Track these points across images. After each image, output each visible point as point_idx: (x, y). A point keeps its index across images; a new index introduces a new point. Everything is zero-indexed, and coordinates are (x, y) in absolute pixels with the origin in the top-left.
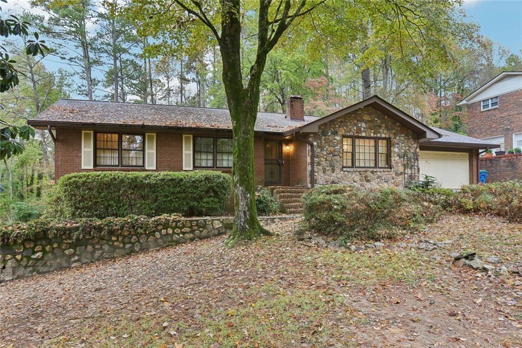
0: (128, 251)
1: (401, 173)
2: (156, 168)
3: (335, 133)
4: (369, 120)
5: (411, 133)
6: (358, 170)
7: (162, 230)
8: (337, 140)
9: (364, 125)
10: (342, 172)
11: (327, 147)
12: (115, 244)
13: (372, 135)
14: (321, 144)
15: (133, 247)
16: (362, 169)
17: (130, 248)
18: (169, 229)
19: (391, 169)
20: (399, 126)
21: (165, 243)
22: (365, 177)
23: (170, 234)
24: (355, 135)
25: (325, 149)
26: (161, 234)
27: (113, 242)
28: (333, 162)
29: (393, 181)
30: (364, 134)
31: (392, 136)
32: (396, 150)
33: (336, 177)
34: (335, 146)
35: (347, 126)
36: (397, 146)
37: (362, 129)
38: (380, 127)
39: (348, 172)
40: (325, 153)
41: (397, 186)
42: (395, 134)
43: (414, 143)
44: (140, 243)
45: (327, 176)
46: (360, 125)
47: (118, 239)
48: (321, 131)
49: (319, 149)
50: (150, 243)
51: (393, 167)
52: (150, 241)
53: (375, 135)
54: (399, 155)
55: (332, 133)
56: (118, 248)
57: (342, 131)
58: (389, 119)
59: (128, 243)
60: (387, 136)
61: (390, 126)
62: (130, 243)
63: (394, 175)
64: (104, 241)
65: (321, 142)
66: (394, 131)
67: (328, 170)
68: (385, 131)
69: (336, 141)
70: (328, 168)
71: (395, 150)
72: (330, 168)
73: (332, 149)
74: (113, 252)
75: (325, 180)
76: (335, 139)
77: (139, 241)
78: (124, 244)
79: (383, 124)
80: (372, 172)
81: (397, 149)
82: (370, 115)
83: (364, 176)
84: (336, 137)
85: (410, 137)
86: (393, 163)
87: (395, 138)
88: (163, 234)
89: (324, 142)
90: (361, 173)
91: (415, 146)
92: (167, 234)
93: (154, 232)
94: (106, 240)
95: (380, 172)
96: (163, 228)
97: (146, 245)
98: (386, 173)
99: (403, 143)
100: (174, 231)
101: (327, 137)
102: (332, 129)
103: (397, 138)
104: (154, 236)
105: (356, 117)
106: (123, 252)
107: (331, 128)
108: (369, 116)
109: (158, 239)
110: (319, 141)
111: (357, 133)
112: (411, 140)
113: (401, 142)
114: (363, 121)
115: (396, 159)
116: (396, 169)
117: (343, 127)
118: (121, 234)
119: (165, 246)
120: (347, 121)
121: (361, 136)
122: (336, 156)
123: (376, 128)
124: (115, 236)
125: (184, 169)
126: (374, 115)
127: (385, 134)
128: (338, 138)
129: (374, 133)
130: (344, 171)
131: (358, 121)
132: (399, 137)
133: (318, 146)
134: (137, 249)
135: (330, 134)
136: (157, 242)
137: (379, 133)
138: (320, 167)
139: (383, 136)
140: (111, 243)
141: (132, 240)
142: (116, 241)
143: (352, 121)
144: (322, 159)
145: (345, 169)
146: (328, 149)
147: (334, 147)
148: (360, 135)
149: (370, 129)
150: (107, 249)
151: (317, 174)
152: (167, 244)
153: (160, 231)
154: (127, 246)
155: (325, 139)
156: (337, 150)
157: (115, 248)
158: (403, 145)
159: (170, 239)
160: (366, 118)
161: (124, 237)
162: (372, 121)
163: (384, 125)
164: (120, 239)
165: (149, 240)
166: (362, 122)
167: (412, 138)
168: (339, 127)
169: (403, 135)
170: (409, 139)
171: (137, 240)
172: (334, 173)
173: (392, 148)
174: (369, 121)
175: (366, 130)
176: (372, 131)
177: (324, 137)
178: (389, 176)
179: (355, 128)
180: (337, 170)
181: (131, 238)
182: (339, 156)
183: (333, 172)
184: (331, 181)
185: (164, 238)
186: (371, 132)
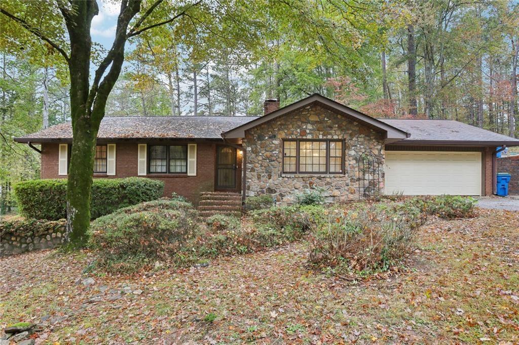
0: (24, 250)
1: (359, 179)
2: (116, 174)
3: (274, 137)
4: (318, 121)
5: (374, 132)
6: (301, 175)
7: (52, 233)
8: (275, 144)
9: (310, 127)
10: (281, 179)
11: (263, 152)
12: (14, 243)
13: (321, 137)
14: (256, 149)
15: (27, 247)
16: (306, 175)
17: (26, 247)
18: (58, 233)
19: (345, 174)
20: (356, 126)
21: (54, 245)
22: (310, 184)
23: (59, 238)
24: (299, 137)
25: (260, 154)
26: (51, 237)
27: (13, 241)
28: (270, 167)
29: (346, 188)
30: (309, 137)
31: (347, 137)
32: (353, 153)
33: (274, 183)
34: (273, 151)
35: (288, 129)
36: (353, 148)
37: (308, 131)
38: (331, 128)
39: (288, 178)
40: (260, 158)
41: (352, 193)
42: (351, 135)
43: (378, 144)
44: (34, 244)
45: (262, 182)
46: (304, 127)
47: (16, 239)
48: (257, 136)
49: (253, 155)
50: (42, 244)
51: (347, 173)
52: (42, 243)
53: (325, 137)
54: (356, 159)
55: (270, 138)
56: (16, 247)
57: (283, 135)
58: (343, 118)
59: (24, 243)
60: (340, 138)
61: (345, 126)
62: (26, 243)
63: (348, 181)
64: (5, 241)
65: (256, 148)
66: (350, 132)
67: (263, 176)
68: (338, 132)
69: (273, 146)
70: (263, 174)
71: (350, 152)
72: (266, 174)
73: (268, 154)
74: (12, 250)
75: (259, 187)
76: (273, 143)
77: (32, 242)
78: (21, 244)
79: (336, 124)
80: (320, 178)
81: (353, 151)
82: (318, 115)
83: (308, 182)
84: (274, 142)
85: (372, 138)
86: (348, 168)
87: (351, 139)
88: (53, 237)
89: (259, 147)
90: (305, 179)
91: (379, 147)
92: (57, 237)
93: (46, 235)
94: (7, 240)
95: (330, 178)
96: (54, 232)
97: (38, 246)
98: (338, 179)
99: (362, 145)
100: (62, 235)
101: (264, 141)
102: (270, 133)
103: (354, 139)
104: (45, 238)
105: (300, 118)
106: (19, 251)
107: (269, 131)
108: (317, 117)
109: (48, 241)
110: (253, 146)
111: (301, 135)
112: (374, 140)
113: (360, 143)
114: (309, 122)
115: (351, 163)
116: (352, 174)
117: (283, 130)
118: (19, 236)
119: (54, 247)
120: (289, 123)
121: (306, 139)
122: (274, 161)
123: (326, 129)
124: (15, 236)
125: (139, 175)
126: (324, 115)
127: (338, 136)
128: (276, 142)
129: (324, 135)
130: (283, 177)
131: (302, 122)
132: (357, 138)
133: (253, 151)
134: (30, 249)
135: (267, 138)
136: (47, 243)
137: (330, 134)
138: (255, 174)
139: (335, 137)
140: (10, 243)
141: (27, 241)
142: (14, 241)
143: (294, 123)
144: (257, 165)
145: (283, 175)
146: (265, 154)
147: (271, 151)
148: (304, 137)
149: (318, 130)
150: (7, 247)
151: (250, 180)
152: (56, 246)
153: (51, 235)
154: (24, 246)
155: (261, 144)
156: (275, 155)
157: (13, 247)
158: (362, 147)
159: (59, 242)
160: (313, 118)
161: (22, 238)
162: (320, 122)
163: (337, 126)
164: (18, 240)
165: (41, 241)
166: (307, 123)
167: (374, 139)
168: (279, 130)
169: (362, 136)
170: (371, 140)
171: (31, 241)
172: (271, 180)
173: (347, 151)
174: (316, 122)
175: (313, 132)
176: (321, 133)
177: (259, 142)
178: (341, 182)
179: (299, 130)
180: (274, 177)
181: (26, 239)
182: (277, 161)
183: (269, 179)
184: (267, 188)
185: (54, 241)
186: (319, 134)
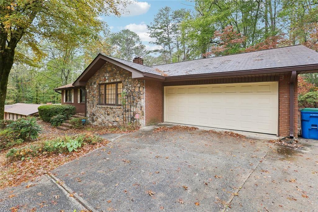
1: (128, 111)
2: (74, 102)
6: (103, 107)
11: (92, 92)
19: (121, 106)
22: (107, 112)
28: (93, 101)
30: (108, 81)
36: (126, 87)
37: (107, 78)
39: (99, 107)
40: (91, 96)
41: (124, 121)
45: (91, 110)
48: (90, 83)
49: (89, 94)
53: (114, 81)
54: (126, 95)
55: (94, 84)
57: (98, 81)
61: (122, 72)
65: (90, 90)
66: (124, 75)
67: (91, 106)
68: (119, 77)
76: (95, 87)
80: (111, 108)
87: (125, 81)
90: (105, 109)
95: (115, 109)
105: (104, 70)
107: (94, 80)
108: (111, 68)
111: (104, 81)
113: (129, 83)
117: (98, 78)
120: (100, 74)
123: (114, 75)
125: (78, 103)
126: (113, 66)
138: (89, 104)
139: (118, 80)
144: (90, 99)
149: (111, 76)
156: (95, 94)
163: (119, 72)
166: (106, 73)
170: (134, 80)
174: (110, 71)
177: (91, 87)
179: (103, 78)
180: (95, 106)
183: (93, 108)
184: (92, 113)
186: (111, 79)
